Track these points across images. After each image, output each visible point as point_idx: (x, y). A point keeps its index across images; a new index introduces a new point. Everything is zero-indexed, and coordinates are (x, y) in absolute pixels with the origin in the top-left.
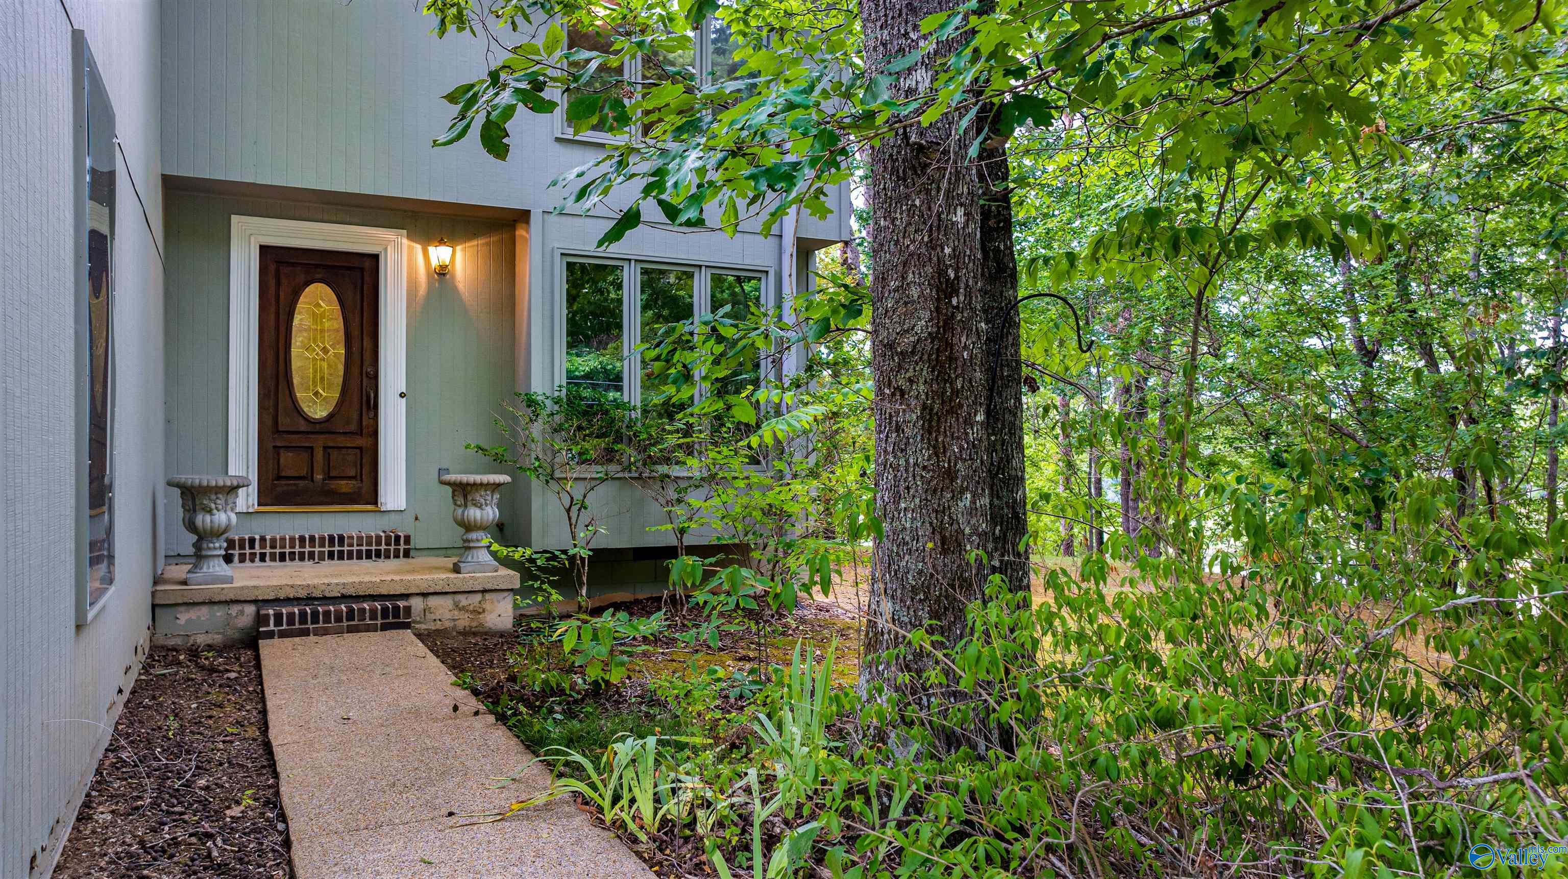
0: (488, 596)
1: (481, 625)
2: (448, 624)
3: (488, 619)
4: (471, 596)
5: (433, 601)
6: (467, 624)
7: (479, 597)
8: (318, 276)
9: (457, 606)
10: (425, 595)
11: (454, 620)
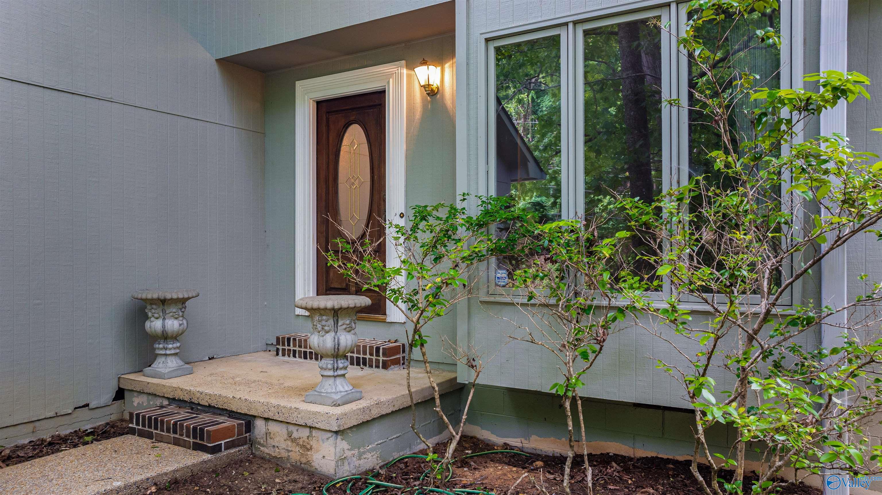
0: (314, 433)
1: (308, 463)
2: (284, 454)
3: (314, 457)
4: (301, 429)
5: (273, 427)
6: (298, 458)
7: (306, 432)
8: (352, 118)
9: (290, 435)
10: (267, 419)
11: (289, 451)
